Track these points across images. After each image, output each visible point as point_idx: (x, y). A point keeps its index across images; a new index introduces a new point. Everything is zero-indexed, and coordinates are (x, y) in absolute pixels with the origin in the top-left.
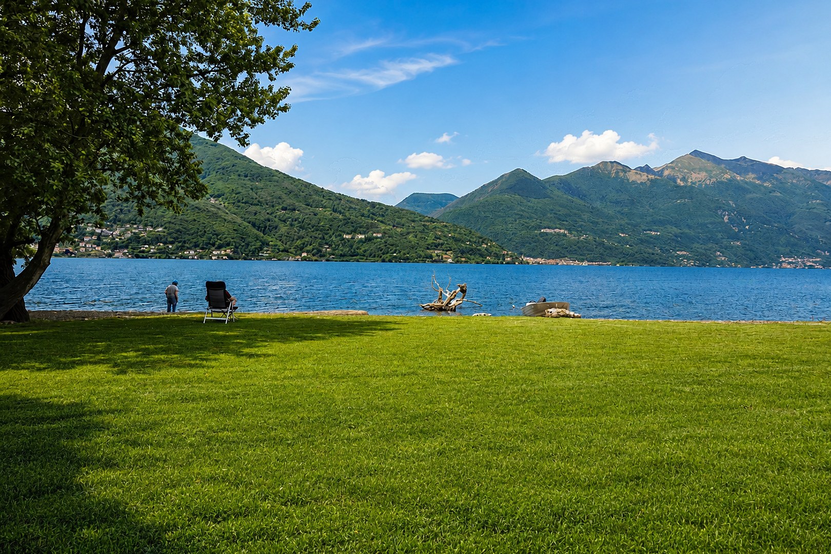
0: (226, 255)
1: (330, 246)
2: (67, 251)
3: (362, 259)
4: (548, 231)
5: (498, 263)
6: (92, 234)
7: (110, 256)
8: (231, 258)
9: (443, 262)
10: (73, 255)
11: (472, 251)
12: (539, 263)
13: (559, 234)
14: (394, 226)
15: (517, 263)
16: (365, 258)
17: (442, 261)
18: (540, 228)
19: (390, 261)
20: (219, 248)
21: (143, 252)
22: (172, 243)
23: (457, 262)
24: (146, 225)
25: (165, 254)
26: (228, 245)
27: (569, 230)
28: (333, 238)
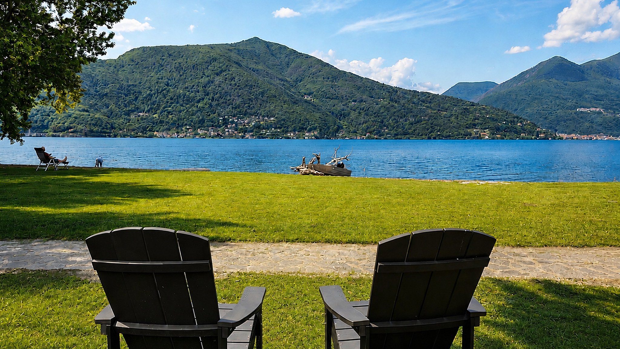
0: (314, 135)
1: (387, 128)
2: (218, 134)
3: (413, 137)
4: (582, 110)
5: (532, 139)
6: (233, 122)
7: (243, 137)
8: (317, 138)
9: (481, 138)
10: (222, 137)
11: (507, 130)
12: (572, 139)
13: (595, 113)
14: (439, 110)
15: (550, 139)
16: (414, 136)
17: (479, 138)
18: (576, 108)
19: (435, 138)
20: (309, 131)
21: (261, 134)
22: (280, 128)
23: (493, 139)
24: (264, 116)
25: (274, 136)
26: (315, 129)
27: (606, 109)
28: (391, 121)
